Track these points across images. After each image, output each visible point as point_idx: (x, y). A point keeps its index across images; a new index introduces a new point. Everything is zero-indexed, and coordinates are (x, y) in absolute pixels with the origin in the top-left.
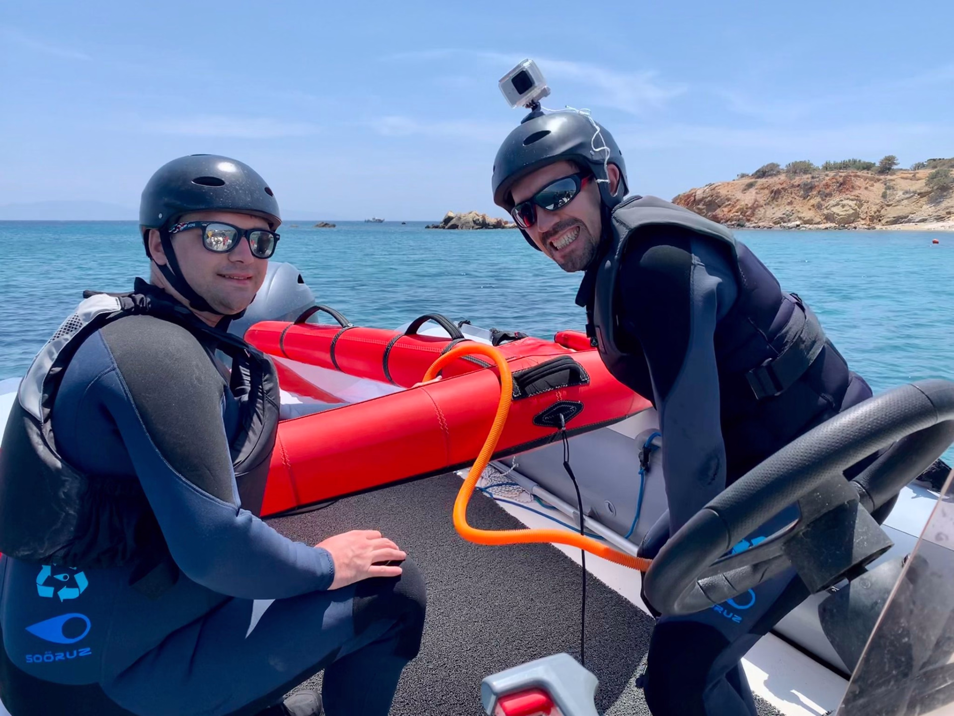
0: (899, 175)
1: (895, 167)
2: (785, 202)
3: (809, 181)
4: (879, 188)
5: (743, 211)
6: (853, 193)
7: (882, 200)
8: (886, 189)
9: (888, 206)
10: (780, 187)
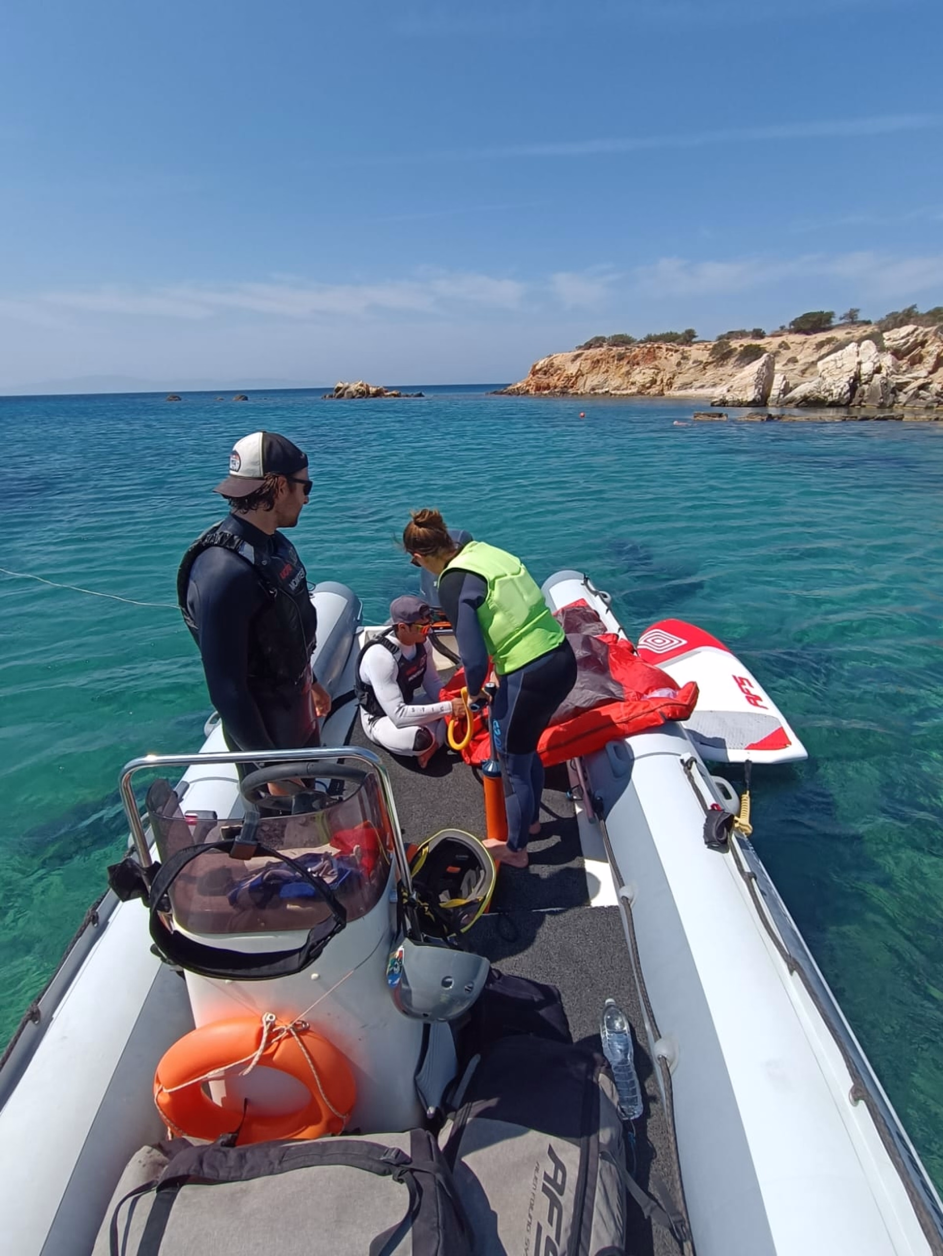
0: (695, 346)
1: (694, 340)
2: (602, 370)
3: (623, 352)
4: (675, 358)
5: (569, 378)
6: (653, 363)
7: (676, 368)
8: (682, 359)
9: (680, 373)
10: (599, 357)
